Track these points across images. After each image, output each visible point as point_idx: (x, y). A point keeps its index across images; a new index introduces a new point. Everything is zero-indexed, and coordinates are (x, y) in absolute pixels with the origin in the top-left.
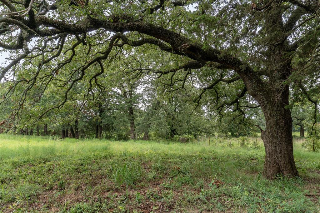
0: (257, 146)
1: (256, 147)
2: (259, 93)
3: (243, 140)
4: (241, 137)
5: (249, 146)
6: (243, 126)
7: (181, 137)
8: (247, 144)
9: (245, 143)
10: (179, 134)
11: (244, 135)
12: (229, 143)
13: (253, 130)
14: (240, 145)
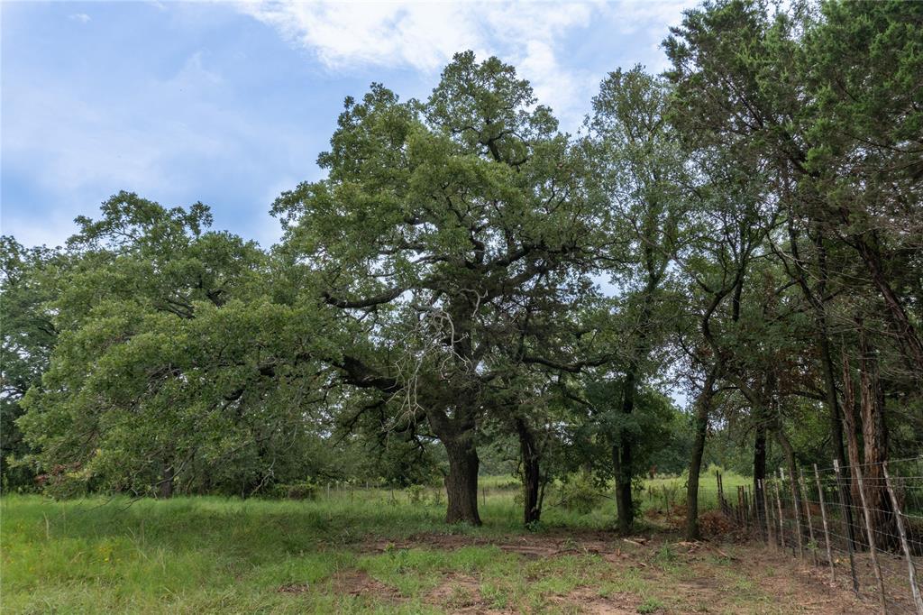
0: (440, 501)
1: (438, 504)
2: (444, 432)
3: (417, 493)
4: (414, 487)
5: (427, 502)
6: (418, 466)
7: (291, 488)
8: (424, 499)
9: (421, 496)
10: (283, 480)
11: (421, 483)
12: (391, 498)
13: (434, 473)
14: (410, 502)
